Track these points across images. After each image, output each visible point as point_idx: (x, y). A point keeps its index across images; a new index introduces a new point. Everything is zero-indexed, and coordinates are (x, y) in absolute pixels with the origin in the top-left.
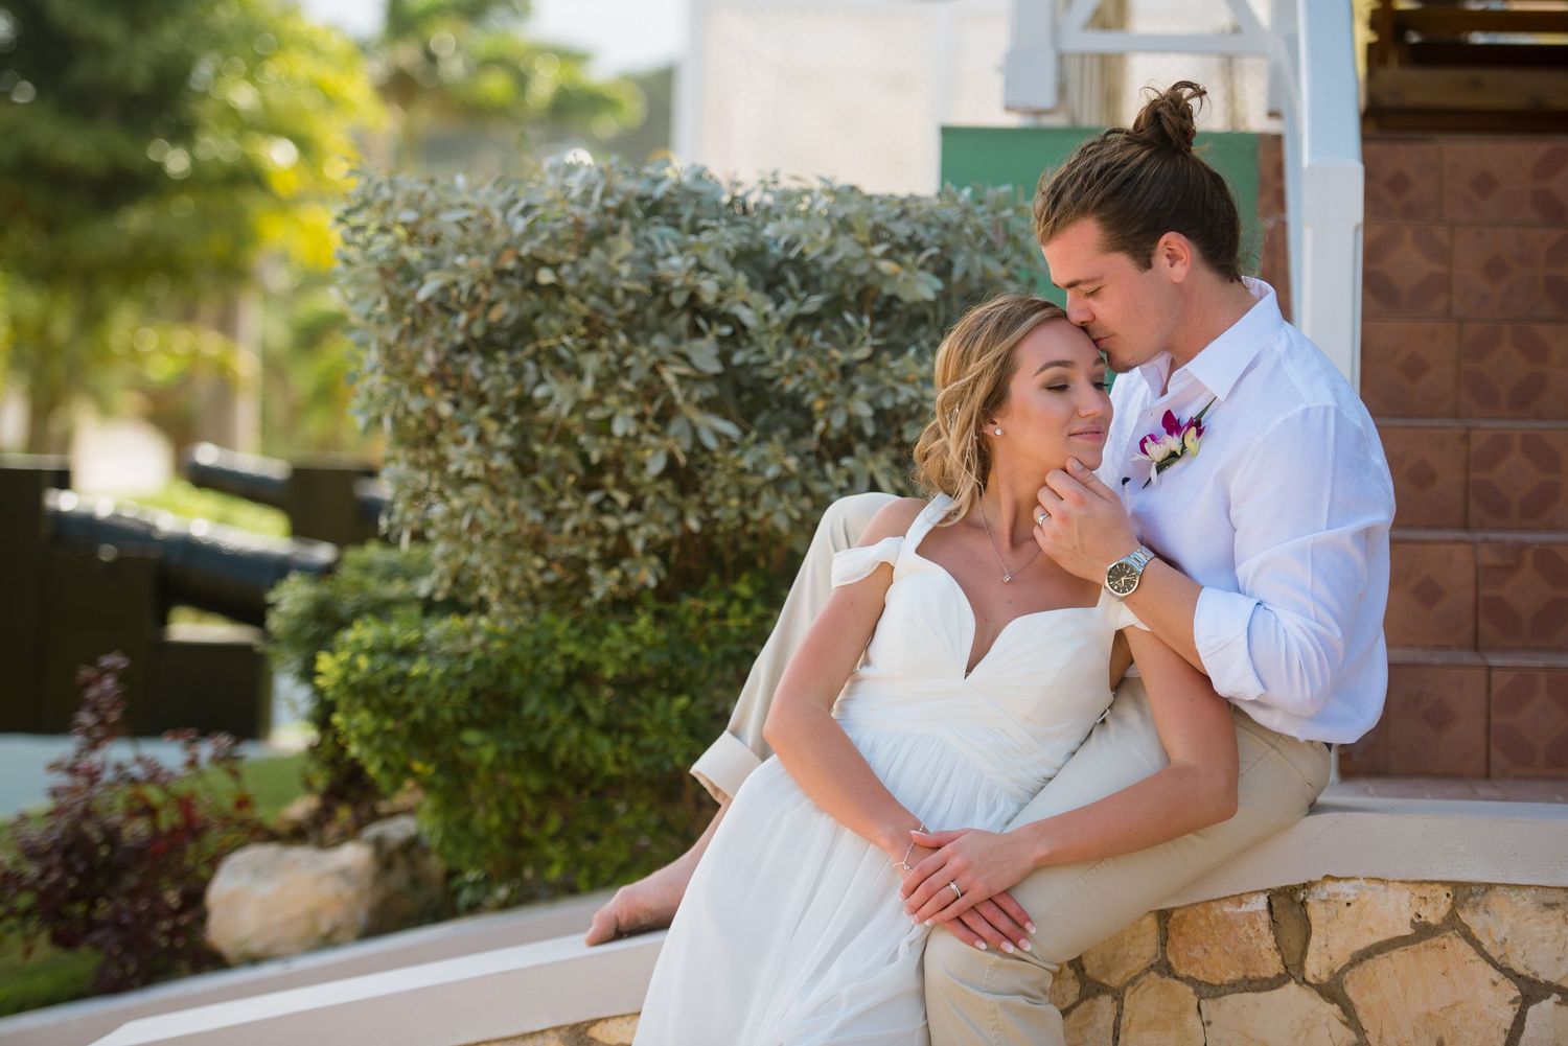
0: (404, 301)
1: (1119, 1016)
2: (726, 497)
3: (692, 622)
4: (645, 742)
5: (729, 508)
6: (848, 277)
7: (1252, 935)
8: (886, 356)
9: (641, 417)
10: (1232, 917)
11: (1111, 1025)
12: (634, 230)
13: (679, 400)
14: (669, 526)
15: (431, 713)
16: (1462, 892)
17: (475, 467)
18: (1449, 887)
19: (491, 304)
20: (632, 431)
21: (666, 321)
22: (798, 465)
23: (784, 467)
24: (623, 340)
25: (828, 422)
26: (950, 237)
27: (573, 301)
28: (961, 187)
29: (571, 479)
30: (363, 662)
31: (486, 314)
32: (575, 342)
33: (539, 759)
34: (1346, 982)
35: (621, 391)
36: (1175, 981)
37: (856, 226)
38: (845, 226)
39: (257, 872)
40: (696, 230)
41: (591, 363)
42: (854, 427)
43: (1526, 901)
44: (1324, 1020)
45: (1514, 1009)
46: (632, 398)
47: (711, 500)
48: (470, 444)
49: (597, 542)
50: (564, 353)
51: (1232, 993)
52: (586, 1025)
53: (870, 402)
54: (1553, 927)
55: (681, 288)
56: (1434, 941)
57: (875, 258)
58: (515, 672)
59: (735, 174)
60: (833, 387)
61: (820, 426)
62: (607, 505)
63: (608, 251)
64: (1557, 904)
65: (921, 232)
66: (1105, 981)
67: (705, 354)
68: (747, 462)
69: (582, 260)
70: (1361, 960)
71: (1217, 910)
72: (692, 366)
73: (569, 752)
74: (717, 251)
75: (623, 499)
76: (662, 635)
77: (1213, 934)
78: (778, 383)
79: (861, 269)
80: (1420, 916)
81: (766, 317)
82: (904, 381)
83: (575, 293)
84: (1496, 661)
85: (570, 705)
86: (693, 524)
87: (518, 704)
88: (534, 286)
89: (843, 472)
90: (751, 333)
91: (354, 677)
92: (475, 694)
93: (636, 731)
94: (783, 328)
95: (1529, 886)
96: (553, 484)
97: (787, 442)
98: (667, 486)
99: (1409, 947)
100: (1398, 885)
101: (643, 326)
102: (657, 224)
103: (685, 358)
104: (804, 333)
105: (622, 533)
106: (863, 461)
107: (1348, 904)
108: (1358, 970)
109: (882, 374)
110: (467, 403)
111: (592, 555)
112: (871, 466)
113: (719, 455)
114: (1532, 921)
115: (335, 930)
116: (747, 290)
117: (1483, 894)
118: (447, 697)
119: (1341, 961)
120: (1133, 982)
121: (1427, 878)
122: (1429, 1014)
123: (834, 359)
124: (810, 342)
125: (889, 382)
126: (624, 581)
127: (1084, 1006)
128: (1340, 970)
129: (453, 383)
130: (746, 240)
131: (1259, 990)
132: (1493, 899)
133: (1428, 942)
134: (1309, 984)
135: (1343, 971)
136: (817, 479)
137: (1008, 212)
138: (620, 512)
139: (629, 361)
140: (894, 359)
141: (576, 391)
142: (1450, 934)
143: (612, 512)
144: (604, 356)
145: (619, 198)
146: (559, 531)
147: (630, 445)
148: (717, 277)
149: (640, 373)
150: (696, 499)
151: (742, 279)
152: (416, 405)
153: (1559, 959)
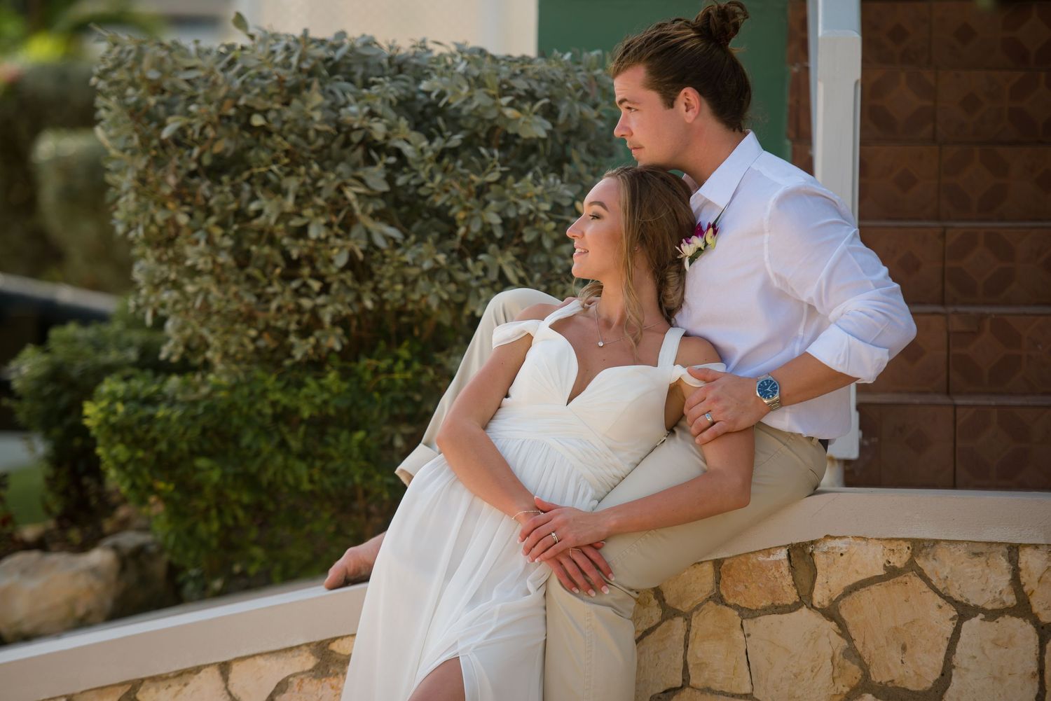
0: (149, 138)
1: (688, 631)
2: (393, 283)
3: (368, 376)
4: (331, 465)
5: (394, 291)
6: (481, 119)
7: (777, 576)
8: (511, 178)
9: (329, 225)
10: (764, 564)
11: (683, 637)
12: (321, 84)
13: (358, 212)
14: (350, 305)
15: (172, 445)
16: (919, 546)
17: (206, 263)
18: (909, 542)
19: (215, 140)
20: (323, 235)
21: (346, 152)
22: (446, 259)
23: (436, 261)
24: (316, 167)
25: (468, 228)
26: (556, 91)
27: (279, 139)
28: (564, 53)
29: (278, 271)
30: (120, 408)
31: (211, 147)
32: (280, 169)
33: (251, 481)
34: (841, 607)
35: (314, 206)
36: (726, 607)
37: (488, 82)
38: (479, 82)
39: (24, 572)
40: (367, 85)
41: (292, 184)
42: (488, 233)
43: (961, 551)
44: (826, 632)
45: (953, 624)
46: (322, 211)
47: (381, 286)
48: (202, 244)
49: (296, 317)
50: (271, 176)
51: (763, 615)
52: (329, 641)
53: (499, 213)
54: (979, 569)
55: (359, 129)
56: (899, 579)
57: (502, 106)
58: (235, 413)
59: (394, 41)
60: (471, 202)
61: (462, 231)
62: (303, 290)
63: (304, 102)
64: (982, 553)
65: (534, 85)
66: (679, 607)
67: (376, 177)
68: (408, 258)
69: (286, 109)
70: (851, 592)
71: (753, 559)
72: (367, 186)
73: (275, 474)
74: (384, 100)
75: (316, 285)
76: (345, 386)
77: (751, 575)
78: (431, 199)
79: (492, 114)
80: (890, 563)
81: (422, 151)
82: (523, 197)
83: (280, 133)
84: (959, 401)
85: (277, 439)
86: (369, 304)
87: (236, 438)
88: (248, 126)
89: (480, 265)
90: (410, 162)
91: (113, 419)
92: (204, 431)
93: (326, 458)
94: (434, 159)
95: (963, 541)
96: (265, 275)
97: (438, 242)
98: (348, 276)
99: (883, 583)
100: (876, 542)
101: (329, 158)
102: (338, 80)
103: (362, 181)
104: (449, 162)
105: (314, 312)
106: (495, 257)
107: (842, 555)
108: (848, 599)
109: (507, 192)
110: (199, 215)
111: (293, 327)
112: (500, 260)
113: (387, 252)
114: (964, 565)
115: (89, 613)
116: (407, 130)
117: (932, 547)
118: (184, 434)
119: (838, 592)
120: (698, 608)
121: (894, 536)
122: (896, 628)
123: (472, 182)
124: (454, 168)
125: (512, 198)
126: (317, 346)
127: (665, 624)
128: (837, 599)
129: (189, 200)
130: (403, 92)
131: (782, 613)
132: (939, 550)
133: (895, 579)
134: (816, 608)
135: (839, 599)
136: (459, 270)
137: (599, 71)
138: (313, 296)
139: (321, 183)
140: (517, 181)
141: (280, 205)
142: (910, 574)
143: (307, 296)
144: (302, 179)
145: (311, 62)
146: (267, 310)
147: (320, 245)
148: (384, 121)
149: (329, 192)
150: (370, 285)
151: (403, 123)
152: (160, 217)
153: (983, 590)
